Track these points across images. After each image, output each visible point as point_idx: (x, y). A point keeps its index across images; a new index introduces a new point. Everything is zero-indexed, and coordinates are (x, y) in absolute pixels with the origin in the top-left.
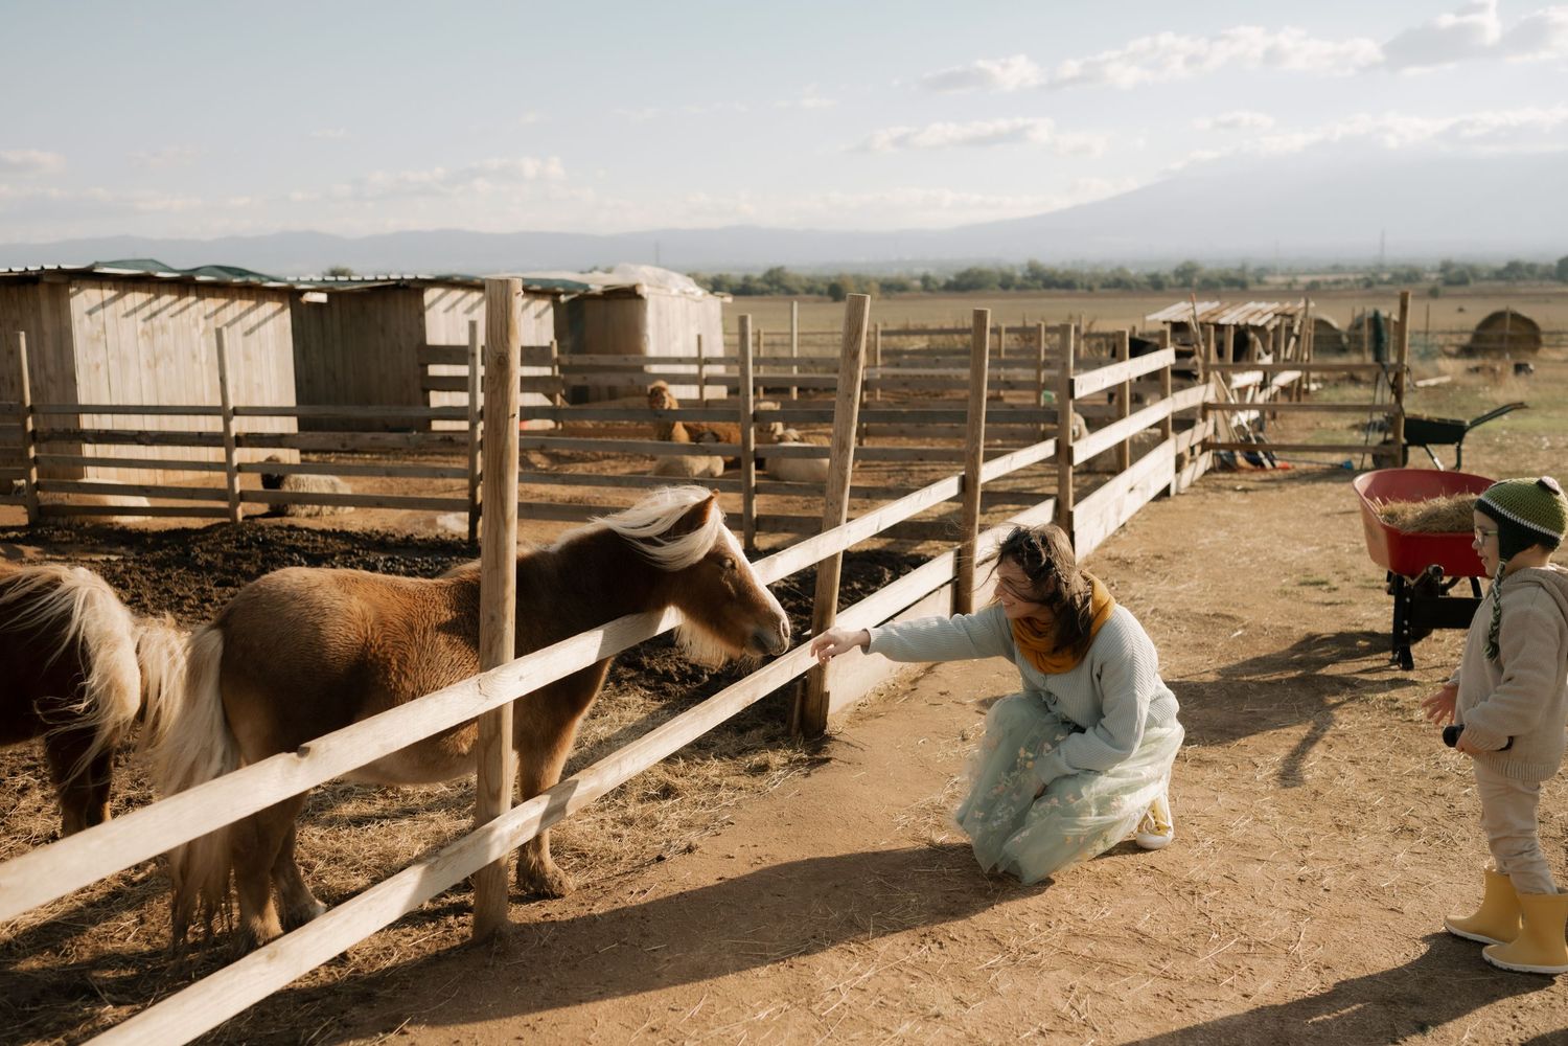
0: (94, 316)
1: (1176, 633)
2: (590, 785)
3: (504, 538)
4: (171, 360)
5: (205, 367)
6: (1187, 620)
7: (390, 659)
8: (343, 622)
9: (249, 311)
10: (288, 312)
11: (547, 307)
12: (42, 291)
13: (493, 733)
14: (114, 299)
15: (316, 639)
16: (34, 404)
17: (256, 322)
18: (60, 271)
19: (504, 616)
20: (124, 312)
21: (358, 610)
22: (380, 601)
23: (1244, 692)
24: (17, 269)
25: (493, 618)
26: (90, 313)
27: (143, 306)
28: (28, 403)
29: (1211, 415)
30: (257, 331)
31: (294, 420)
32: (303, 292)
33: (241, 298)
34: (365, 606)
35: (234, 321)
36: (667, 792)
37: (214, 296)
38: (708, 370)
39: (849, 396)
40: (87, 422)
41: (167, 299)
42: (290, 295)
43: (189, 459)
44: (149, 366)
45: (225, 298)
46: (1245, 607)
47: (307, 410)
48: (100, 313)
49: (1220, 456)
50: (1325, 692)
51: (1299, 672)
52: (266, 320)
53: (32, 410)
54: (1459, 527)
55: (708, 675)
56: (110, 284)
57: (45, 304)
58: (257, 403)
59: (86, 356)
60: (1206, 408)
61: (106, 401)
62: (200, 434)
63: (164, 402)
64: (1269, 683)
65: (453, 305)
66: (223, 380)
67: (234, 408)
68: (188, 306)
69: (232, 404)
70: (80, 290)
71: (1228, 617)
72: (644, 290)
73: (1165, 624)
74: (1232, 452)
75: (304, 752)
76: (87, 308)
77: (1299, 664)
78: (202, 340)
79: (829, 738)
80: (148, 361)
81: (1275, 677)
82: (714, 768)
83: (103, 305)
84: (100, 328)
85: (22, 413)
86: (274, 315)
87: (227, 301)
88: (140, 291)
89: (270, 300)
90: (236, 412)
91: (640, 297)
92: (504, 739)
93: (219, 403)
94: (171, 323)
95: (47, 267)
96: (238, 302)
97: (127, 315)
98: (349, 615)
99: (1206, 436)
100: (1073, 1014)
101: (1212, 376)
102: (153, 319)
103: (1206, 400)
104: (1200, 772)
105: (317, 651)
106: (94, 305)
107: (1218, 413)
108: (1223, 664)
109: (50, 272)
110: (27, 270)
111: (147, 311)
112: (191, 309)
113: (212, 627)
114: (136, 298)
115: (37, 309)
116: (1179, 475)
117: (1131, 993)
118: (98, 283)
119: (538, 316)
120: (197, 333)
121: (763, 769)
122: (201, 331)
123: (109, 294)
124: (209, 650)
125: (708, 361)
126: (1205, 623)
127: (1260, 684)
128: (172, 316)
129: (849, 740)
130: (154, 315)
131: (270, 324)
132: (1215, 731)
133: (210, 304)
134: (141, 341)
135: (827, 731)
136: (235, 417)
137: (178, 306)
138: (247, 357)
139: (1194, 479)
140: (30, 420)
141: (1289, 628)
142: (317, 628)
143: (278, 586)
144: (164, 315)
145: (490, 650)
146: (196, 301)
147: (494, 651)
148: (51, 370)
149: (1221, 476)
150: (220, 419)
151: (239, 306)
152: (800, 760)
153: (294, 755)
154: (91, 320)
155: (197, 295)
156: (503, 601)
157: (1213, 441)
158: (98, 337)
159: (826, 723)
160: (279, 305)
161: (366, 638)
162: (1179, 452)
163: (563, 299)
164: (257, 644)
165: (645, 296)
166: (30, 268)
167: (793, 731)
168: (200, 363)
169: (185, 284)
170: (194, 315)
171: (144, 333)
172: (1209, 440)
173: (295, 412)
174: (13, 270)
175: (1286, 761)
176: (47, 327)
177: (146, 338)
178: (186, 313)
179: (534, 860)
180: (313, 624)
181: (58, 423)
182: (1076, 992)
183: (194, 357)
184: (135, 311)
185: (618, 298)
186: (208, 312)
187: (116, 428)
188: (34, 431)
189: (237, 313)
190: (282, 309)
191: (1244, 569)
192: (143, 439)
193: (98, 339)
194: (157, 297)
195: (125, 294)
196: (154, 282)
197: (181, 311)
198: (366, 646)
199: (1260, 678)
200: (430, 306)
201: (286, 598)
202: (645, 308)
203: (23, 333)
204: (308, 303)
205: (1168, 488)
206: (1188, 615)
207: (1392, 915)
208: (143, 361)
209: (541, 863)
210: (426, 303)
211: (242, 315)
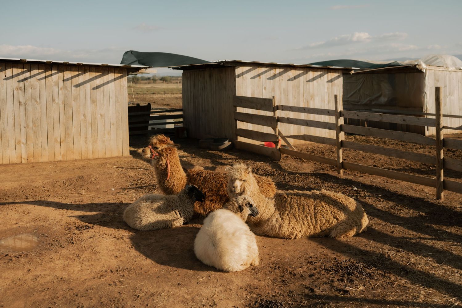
9: (96, 78)
10: (125, 79)
11: (337, 78)
17: (102, 83)
20: (5, 77)
27: (18, 75)
30: (102, 88)
35: (85, 83)
41: (36, 71)
52: (108, 82)
65: (259, 75)
68: (51, 75)
86: (115, 79)
91: (420, 71)
94: (38, 84)
96: (88, 73)
97: (6, 79)
102: (25, 82)
111: (21, 77)
112: (54, 76)
119: (331, 81)
120: (57, 89)
122: (60, 88)
128: (39, 80)
130: (26, 79)
131: (112, 84)
134: (16, 92)
137: (43, 75)
138: (94, 101)
144: (32, 79)
146: (56, 73)
160: (119, 75)
170: (55, 79)
177: (19, 91)
178: (50, 78)
184: (12, 77)
197: (46, 77)
200: (239, 76)
202: (424, 78)
210: (236, 74)
211: (90, 80)
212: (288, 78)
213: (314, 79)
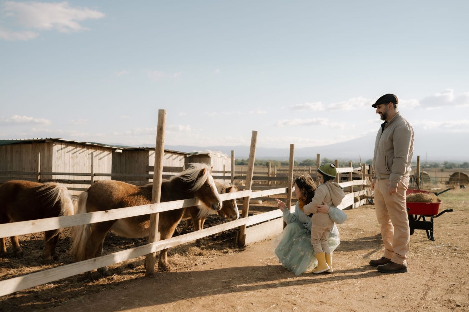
0: (58, 152)
1: (345, 232)
2: (178, 240)
3: (159, 172)
4: (78, 165)
5: (87, 168)
6: (348, 230)
7: (128, 202)
8: (118, 191)
9: (101, 153)
10: (111, 154)
11: (183, 158)
12: (46, 145)
13: (153, 221)
14: (64, 148)
15: (111, 195)
16: (41, 172)
17: (102, 157)
18: (51, 139)
19: (158, 191)
20: (67, 151)
21: (121, 189)
22: (127, 188)
23: (359, 243)
24: (40, 138)
25: (155, 191)
26: (58, 151)
27: (72, 150)
28: (39, 172)
29: (366, 188)
30: (102, 159)
31: (110, 177)
32: (115, 149)
33: (99, 150)
34: (123, 188)
35: (96, 156)
36: (200, 254)
37: (91, 149)
38: (226, 175)
39: (252, 156)
40: (55, 177)
41: (79, 149)
42: (112, 150)
43: (81, 187)
44: (72, 167)
45: (94, 149)
46: (365, 228)
47: (114, 175)
48: (60, 151)
49: (368, 200)
50: (381, 243)
51: (375, 240)
52: (105, 156)
53: (40, 174)
54: (417, 201)
55: (216, 236)
56: (64, 144)
57: (46, 148)
58: (101, 172)
59: (55, 162)
60: (364, 186)
61: (60, 172)
62: (85, 181)
63: (75, 172)
64: (367, 242)
66: (92, 166)
67: (95, 174)
68: (84, 151)
69: (94, 173)
70: (55, 145)
71: (360, 229)
72: (210, 155)
73: (342, 230)
74: (372, 199)
75: (106, 212)
76: (57, 150)
77: (376, 238)
78: (87, 161)
79: (245, 247)
80: (72, 165)
81: (368, 241)
82: (213, 251)
83: (61, 149)
84: (60, 156)
85: (37, 174)
86: (107, 155)
87: (95, 150)
88: (72, 146)
89: (106, 151)
90: (95, 175)
91: (209, 157)
92: (156, 222)
93: (90, 172)
94: (79, 155)
95: (47, 138)
96: (98, 151)
97: (67, 152)
98: (119, 190)
99: (364, 194)
100: (295, 292)
101: (366, 178)
102: (75, 154)
103: (364, 184)
104: (342, 256)
105: (111, 197)
106: (59, 149)
107: (368, 188)
108: (355, 238)
109: (48, 139)
110: (42, 138)
111: (73, 152)
112: (85, 152)
113: (86, 191)
114: (70, 148)
115: (43, 150)
116: (355, 203)
117: (311, 289)
118: (61, 143)
119: (180, 160)
120: (86, 158)
121: (227, 252)
122: (87, 158)
123: (63, 146)
124: (84, 196)
125: (226, 172)
126: (353, 231)
127: (364, 242)
128: (80, 153)
129: (251, 247)
130: (75, 153)
131: (106, 157)
132: (349, 249)
133: (90, 151)
134: (70, 160)
135: (245, 245)
136: (95, 176)
137: (81, 151)
138: (99, 166)
139: (361, 205)
140: (39, 176)
141: (376, 232)
142: (111, 192)
143: (102, 182)
144: (78, 153)
145: (154, 199)
146: (87, 150)
147: (155, 199)
148: (46, 166)
149: (369, 205)
150: (90, 177)
151: (98, 152)
152: (237, 251)
153: (104, 211)
154: (58, 153)
155: (87, 148)
156: (158, 187)
157: (366, 196)
158: (59, 157)
159: (245, 243)
160: (109, 152)
161: (123, 196)
162: (355, 197)
163: (187, 156)
164: (96, 195)
165: (211, 157)
166: (43, 138)
167: (236, 245)
168: (86, 166)
169: (83, 145)
170: (85, 154)
171: (72, 157)
172: (365, 196)
173: (111, 175)
174: (38, 139)
175: (365, 255)
176: (46, 155)
177: (72, 159)
178: (84, 153)
179: (163, 261)
180: (110, 191)
181: (46, 177)
182: (297, 289)
183: (85, 165)
184: (70, 151)
185: (203, 157)
186: (89, 153)
187: (61, 179)
188: (40, 180)
189: (97, 154)
190: (110, 153)
191: (368, 222)
192: (69, 182)
193: (59, 158)
194: (76, 148)
195: (68, 147)
196: (76, 144)
197: (82, 152)
198: (123, 198)
199: (365, 241)
200: (150, 155)
201: (104, 185)
202: (211, 160)
203: (40, 153)
204: (117, 152)
205: (351, 206)
206: (348, 229)
207: (384, 280)
208: (71, 165)
209: (165, 262)
210: (149, 155)
211: (98, 155)
212: (166, 158)
213: (175, 159)
